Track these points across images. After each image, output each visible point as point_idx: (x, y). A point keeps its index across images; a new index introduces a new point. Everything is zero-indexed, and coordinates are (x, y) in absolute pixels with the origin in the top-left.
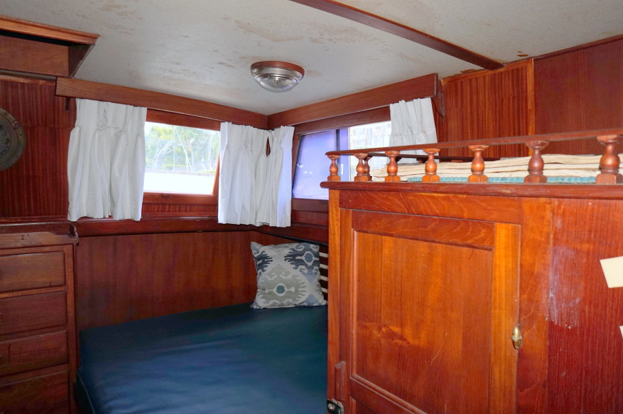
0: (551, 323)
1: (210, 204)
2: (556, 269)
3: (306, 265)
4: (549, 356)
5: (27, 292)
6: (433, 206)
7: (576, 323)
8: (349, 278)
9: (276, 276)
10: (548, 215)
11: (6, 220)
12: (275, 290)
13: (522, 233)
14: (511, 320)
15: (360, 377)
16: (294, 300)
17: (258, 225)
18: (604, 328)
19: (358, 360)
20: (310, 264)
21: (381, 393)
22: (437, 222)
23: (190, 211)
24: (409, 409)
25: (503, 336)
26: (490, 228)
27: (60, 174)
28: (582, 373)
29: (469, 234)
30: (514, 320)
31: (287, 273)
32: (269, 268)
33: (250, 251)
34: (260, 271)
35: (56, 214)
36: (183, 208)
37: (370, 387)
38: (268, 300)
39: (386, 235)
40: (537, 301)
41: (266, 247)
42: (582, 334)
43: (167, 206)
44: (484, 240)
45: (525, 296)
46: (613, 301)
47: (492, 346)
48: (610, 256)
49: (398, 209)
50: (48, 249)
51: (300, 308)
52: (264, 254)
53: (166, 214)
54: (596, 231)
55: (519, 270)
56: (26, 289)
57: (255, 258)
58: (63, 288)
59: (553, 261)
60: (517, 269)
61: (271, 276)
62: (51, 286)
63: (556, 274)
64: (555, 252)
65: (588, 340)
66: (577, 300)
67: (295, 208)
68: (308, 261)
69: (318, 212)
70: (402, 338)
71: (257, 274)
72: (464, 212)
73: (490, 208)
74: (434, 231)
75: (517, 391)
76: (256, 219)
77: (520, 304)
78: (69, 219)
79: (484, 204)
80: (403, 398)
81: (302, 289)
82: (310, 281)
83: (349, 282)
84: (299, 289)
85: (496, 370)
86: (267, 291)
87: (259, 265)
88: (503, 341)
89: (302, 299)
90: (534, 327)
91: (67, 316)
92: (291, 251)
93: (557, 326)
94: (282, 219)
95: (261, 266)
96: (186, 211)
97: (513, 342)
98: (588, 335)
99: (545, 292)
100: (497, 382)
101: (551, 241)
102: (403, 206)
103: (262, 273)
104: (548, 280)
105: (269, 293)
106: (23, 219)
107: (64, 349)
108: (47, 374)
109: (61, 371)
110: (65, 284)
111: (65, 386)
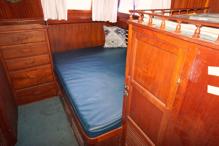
0: (189, 80)
1: (90, 13)
2: (195, 66)
3: (121, 34)
4: (187, 88)
5: (36, 43)
6: (162, 37)
7: (196, 81)
8: (133, 53)
9: (111, 37)
10: (197, 49)
11: (25, 19)
12: (111, 42)
13: (187, 53)
14: (178, 76)
15: (134, 81)
16: (117, 45)
17: (106, 21)
18: (203, 84)
19: (134, 76)
20: (123, 34)
21: (139, 86)
22: (162, 43)
24: (146, 92)
25: (175, 80)
26: (178, 48)
27: (39, 3)
28: (194, 94)
29: (171, 49)
30: (179, 77)
31: (115, 37)
32: (109, 35)
33: (103, 28)
34: (106, 35)
35: (40, 17)
36: (81, 15)
37: (136, 84)
38: (109, 45)
39: (146, 42)
40: (187, 73)
41: (108, 27)
42: (197, 85)
43: (75, 14)
44: (175, 52)
45: (184, 71)
46: (208, 78)
47: (172, 82)
48: (211, 66)
49: (150, 35)
50: (39, 30)
51: (119, 48)
52: (107, 30)
53: (75, 17)
54: (210, 58)
55: (184, 63)
56: (35, 42)
57: (105, 31)
58: (46, 42)
59: (194, 63)
60: (183, 63)
61: (110, 37)
62: (42, 42)
63: (194, 67)
64: (196, 61)
65: (198, 86)
66: (198, 76)
67: (119, 16)
68: (122, 33)
69: (126, 18)
70: (147, 73)
71: (105, 36)
72: (171, 42)
73: (179, 43)
74: (161, 45)
75: (176, 94)
76: (105, 19)
77: (182, 73)
78: (44, 20)
79: (178, 41)
80: (145, 89)
81: (120, 42)
82: (122, 39)
83: (133, 54)
84: (119, 42)
85: (172, 88)
86: (108, 42)
87: (106, 33)
88: (175, 81)
89: (119, 45)
90: (184, 80)
91: (48, 50)
92: (117, 29)
93: (191, 81)
94: (114, 20)
95: (107, 34)
96: (82, 16)
97: (178, 83)
98: (198, 85)
99: (190, 71)
100: (171, 91)
101: (195, 57)
102: (152, 35)
103: (107, 36)
104: (192, 68)
105: (109, 43)
106: (30, 19)
107: (49, 60)
108: (45, 66)
109: (49, 65)
110: (46, 41)
111: (51, 69)
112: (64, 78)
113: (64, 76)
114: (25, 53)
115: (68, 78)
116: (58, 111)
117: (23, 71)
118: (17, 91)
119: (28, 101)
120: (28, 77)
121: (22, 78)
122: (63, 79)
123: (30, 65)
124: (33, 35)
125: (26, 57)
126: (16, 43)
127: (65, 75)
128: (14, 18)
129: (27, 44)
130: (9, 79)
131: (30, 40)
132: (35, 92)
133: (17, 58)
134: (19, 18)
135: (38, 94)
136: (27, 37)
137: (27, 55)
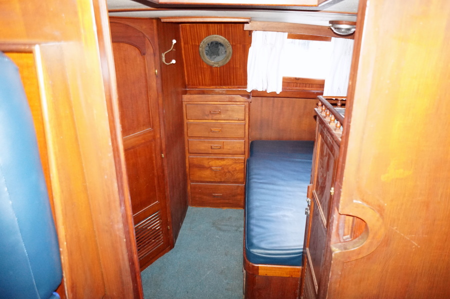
1: (321, 85)
5: (230, 121)
11: (225, 87)
23: (311, 87)
36: (308, 85)
43: (299, 84)
50: (239, 103)
53: (298, 88)
58: (244, 122)
62: (239, 120)
78: (247, 90)
91: (245, 134)
96: (309, 87)
107: (243, 150)
108: (236, 157)
109: (242, 157)
110: (245, 120)
111: (243, 164)
112: (253, 178)
113: (254, 176)
114: (214, 132)
115: (258, 179)
116: (236, 230)
117: (205, 157)
118: (192, 183)
119: (202, 204)
120: (210, 168)
121: (202, 167)
122: (250, 180)
123: (216, 151)
124: (228, 110)
125: (214, 138)
126: (206, 118)
127: (256, 174)
128: (212, 85)
129: (219, 121)
130: (187, 165)
131: (223, 116)
132: (214, 193)
133: (202, 138)
134: (218, 85)
135: (218, 196)
136: (220, 112)
137: (215, 136)
